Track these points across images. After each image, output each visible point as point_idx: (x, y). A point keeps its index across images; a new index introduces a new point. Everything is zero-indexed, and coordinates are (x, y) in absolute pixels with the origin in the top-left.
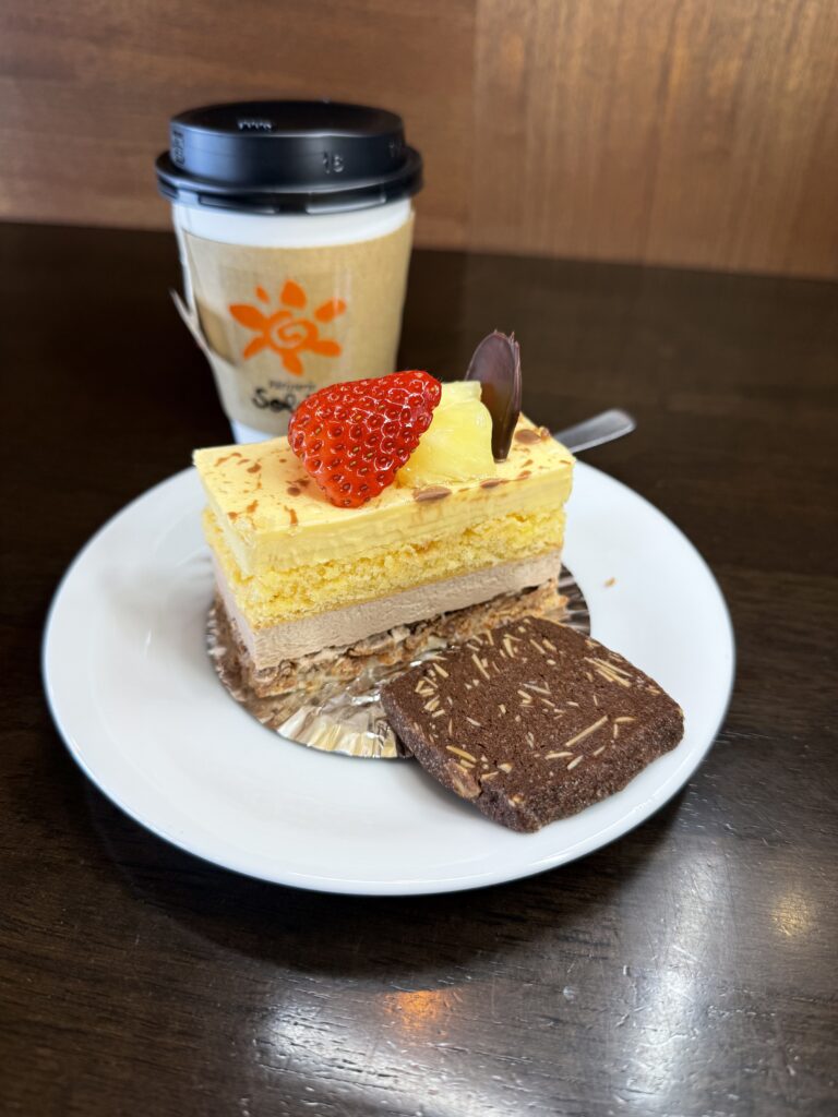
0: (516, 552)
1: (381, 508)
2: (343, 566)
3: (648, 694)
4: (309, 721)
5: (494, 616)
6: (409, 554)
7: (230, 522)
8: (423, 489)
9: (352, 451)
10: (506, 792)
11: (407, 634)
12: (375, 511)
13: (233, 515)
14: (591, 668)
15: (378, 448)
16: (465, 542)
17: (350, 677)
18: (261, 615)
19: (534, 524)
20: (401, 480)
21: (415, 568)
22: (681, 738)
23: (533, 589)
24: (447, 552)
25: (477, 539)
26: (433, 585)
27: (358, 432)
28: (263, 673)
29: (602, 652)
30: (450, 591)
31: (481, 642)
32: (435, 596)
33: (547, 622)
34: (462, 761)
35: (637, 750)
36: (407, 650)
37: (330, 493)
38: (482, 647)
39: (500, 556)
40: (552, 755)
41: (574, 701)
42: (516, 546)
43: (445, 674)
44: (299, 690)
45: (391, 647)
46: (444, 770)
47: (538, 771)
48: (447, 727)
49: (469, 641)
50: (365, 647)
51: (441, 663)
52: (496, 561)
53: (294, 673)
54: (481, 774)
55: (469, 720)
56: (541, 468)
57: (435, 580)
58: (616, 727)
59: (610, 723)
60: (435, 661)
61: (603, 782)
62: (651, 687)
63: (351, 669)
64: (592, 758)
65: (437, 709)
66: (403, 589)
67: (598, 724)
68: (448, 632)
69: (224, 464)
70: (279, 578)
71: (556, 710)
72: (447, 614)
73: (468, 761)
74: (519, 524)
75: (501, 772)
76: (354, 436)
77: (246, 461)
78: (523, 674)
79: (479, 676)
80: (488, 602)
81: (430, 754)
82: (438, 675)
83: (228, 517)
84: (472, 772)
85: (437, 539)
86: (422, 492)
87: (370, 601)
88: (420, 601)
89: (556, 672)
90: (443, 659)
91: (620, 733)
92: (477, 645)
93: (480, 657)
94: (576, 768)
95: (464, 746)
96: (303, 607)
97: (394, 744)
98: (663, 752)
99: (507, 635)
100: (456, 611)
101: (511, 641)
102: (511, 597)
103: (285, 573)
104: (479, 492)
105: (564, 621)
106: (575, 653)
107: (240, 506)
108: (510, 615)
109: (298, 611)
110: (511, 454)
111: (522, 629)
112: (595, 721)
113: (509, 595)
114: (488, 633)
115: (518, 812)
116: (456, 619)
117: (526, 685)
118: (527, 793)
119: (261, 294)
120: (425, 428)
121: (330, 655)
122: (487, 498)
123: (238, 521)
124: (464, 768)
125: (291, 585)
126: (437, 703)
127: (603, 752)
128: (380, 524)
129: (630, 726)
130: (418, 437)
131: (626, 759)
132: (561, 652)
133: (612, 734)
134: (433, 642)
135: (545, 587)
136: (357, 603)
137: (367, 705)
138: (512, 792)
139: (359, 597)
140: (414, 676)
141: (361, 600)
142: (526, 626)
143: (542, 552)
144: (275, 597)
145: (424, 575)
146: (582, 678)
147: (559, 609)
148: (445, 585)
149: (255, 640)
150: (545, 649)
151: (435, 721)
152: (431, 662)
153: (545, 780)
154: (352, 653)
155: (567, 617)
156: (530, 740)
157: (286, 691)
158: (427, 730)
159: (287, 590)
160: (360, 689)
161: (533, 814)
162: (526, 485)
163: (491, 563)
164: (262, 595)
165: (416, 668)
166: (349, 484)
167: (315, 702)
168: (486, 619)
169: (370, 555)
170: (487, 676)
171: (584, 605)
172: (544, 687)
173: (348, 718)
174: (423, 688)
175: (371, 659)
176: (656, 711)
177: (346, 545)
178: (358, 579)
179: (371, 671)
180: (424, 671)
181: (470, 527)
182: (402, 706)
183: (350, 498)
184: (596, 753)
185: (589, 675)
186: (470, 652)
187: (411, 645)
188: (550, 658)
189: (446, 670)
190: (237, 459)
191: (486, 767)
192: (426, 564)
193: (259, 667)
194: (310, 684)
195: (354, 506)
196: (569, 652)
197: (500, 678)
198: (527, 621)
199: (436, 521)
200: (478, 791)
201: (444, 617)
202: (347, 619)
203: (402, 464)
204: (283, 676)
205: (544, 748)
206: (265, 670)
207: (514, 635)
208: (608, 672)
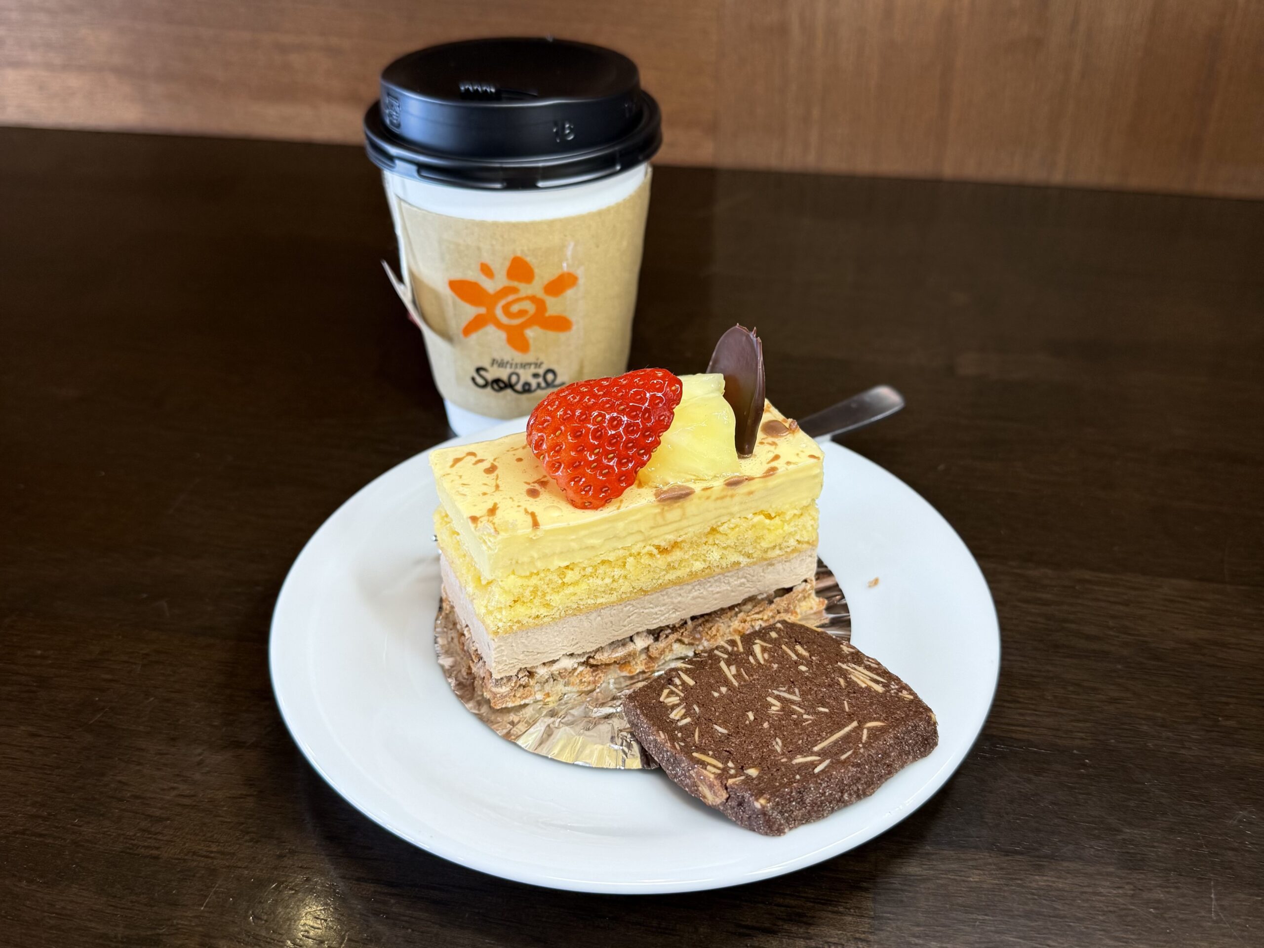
0: (766, 551)
1: (622, 509)
2: (584, 569)
3: (901, 699)
4: (549, 732)
5: (745, 621)
6: (651, 555)
7: (472, 526)
8: (665, 488)
9: (592, 453)
10: (752, 795)
11: (650, 640)
12: (616, 512)
13: (474, 519)
14: (844, 674)
15: (618, 449)
16: (711, 541)
17: (589, 688)
18: (501, 620)
19: (783, 522)
20: (642, 479)
21: (658, 570)
22: (936, 744)
23: (789, 590)
24: (691, 553)
25: (723, 538)
26: (678, 588)
27: (598, 434)
28: (498, 682)
29: (857, 657)
30: (695, 594)
31: (730, 649)
32: (680, 599)
33: (802, 626)
34: (709, 767)
35: (886, 755)
36: (651, 659)
37: (571, 494)
38: (730, 654)
39: (749, 556)
40: (799, 760)
41: (823, 706)
42: (764, 544)
43: (691, 682)
44: (536, 702)
45: (632, 655)
46: (690, 777)
47: (784, 775)
48: (694, 734)
49: (717, 648)
50: (606, 655)
51: (686, 671)
52: (744, 561)
53: (532, 682)
54: (727, 779)
55: (716, 727)
56: (788, 463)
57: (679, 582)
58: (865, 731)
59: (860, 728)
60: (681, 669)
61: (850, 786)
62: (905, 692)
63: (591, 679)
64: (839, 762)
65: (684, 717)
66: (645, 592)
67: (847, 729)
68: (694, 638)
69: (459, 464)
70: (520, 582)
71: (805, 716)
72: (693, 618)
73: (715, 766)
74: (767, 521)
75: (748, 777)
76: (594, 438)
77: (481, 461)
78: (774, 680)
79: (726, 682)
80: (739, 605)
81: (676, 763)
82: (684, 683)
83: (469, 521)
84: (719, 777)
85: (679, 540)
86: (665, 492)
87: (611, 605)
88: (664, 605)
89: (807, 677)
90: (689, 666)
91: (869, 737)
92: (725, 651)
93: (729, 665)
94: (823, 771)
95: (711, 753)
96: (543, 611)
97: (639, 755)
98: (915, 759)
99: (757, 641)
100: (702, 616)
101: (762, 646)
102: (763, 600)
103: (526, 577)
104: (723, 490)
105: (822, 626)
106: (829, 659)
107: (480, 510)
108: (762, 619)
109: (538, 617)
110: (757, 448)
111: (774, 635)
112: (844, 726)
113: (760, 597)
114: (738, 639)
115: (764, 814)
116: (703, 623)
117: (776, 692)
118: (773, 794)
119: (486, 270)
120: (667, 427)
121: (568, 663)
122: (732, 496)
123: (480, 525)
124: (710, 773)
125: (532, 589)
126: (683, 711)
127: (851, 755)
128: (621, 525)
129: (880, 730)
130: (659, 436)
131: (874, 763)
132: (814, 658)
133: (861, 738)
134: (680, 650)
135: (800, 588)
136: (598, 608)
137: (608, 717)
138: (759, 794)
139: (600, 601)
140: (659, 685)
141: (601, 604)
142: (778, 631)
143: (794, 550)
144: (515, 601)
145: (667, 577)
146: (833, 684)
147: (818, 613)
148: (690, 587)
149: (493, 645)
150: (797, 655)
151: (681, 729)
152: (675, 670)
153: (790, 783)
154: (591, 661)
155: (827, 621)
156: (778, 745)
157: (522, 703)
158: (673, 739)
159: (527, 593)
160: (601, 701)
161: (779, 817)
162: (772, 482)
163: (739, 563)
164: (503, 600)
165: (660, 677)
166: (590, 486)
167: (553, 714)
168: (736, 624)
169: (611, 557)
170: (736, 684)
171: (845, 608)
172: (794, 693)
173: (589, 729)
174: (668, 696)
175: (612, 667)
176: (907, 715)
177: (587, 548)
178: (599, 582)
179: (612, 681)
180: (669, 678)
181: (715, 527)
182: (646, 716)
183: (591, 500)
184: (843, 757)
185: (842, 681)
186: (718, 659)
187: (654, 652)
188: (802, 664)
189: (693, 679)
190: (474, 459)
191: (732, 772)
192: (669, 565)
193: (496, 676)
194: (548, 695)
195: (596, 508)
196: (821, 657)
197: (750, 686)
198: (779, 625)
199: (680, 521)
200: (725, 795)
201: (689, 622)
202: (586, 624)
203: (643, 464)
204: (520, 686)
205: (791, 753)
206: (502, 679)
207: (765, 641)
208: (861, 677)
